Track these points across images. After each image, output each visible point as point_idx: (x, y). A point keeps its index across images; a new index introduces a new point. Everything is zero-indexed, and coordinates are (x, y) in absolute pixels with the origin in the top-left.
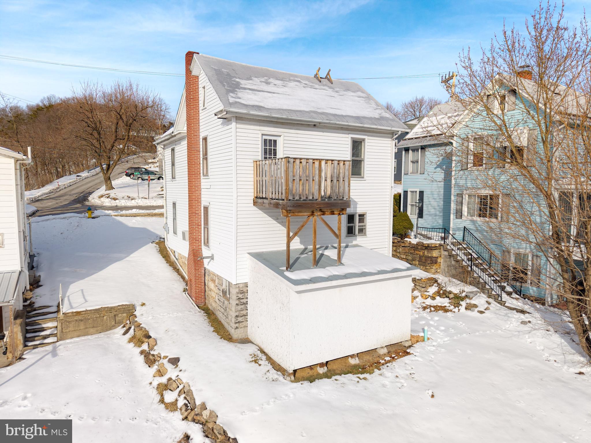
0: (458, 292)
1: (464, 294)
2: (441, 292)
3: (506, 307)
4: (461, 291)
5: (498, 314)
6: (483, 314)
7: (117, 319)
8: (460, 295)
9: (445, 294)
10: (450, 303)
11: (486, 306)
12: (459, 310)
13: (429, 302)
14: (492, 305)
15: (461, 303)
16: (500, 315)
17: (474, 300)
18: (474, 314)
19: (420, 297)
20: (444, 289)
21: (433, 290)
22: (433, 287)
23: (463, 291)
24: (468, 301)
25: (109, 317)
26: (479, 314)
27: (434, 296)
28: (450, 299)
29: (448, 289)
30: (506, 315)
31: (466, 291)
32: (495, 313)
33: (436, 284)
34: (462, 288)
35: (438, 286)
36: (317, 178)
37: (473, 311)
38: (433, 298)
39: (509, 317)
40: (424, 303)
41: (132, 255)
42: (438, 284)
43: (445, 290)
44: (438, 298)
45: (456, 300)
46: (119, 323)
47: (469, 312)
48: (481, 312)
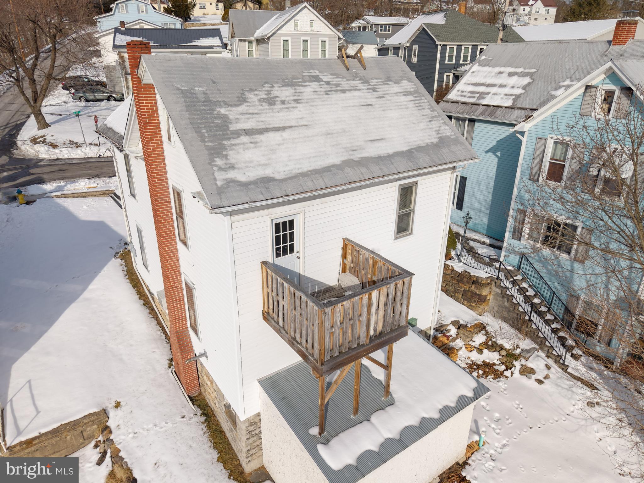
0: (511, 347)
1: (518, 351)
2: (490, 343)
3: (570, 374)
4: (515, 346)
5: (560, 386)
6: (542, 386)
7: (85, 434)
8: (514, 352)
9: (494, 347)
10: (499, 360)
11: (546, 372)
12: (512, 373)
13: (475, 356)
14: (552, 370)
15: (515, 363)
16: (562, 387)
17: (531, 362)
18: (530, 383)
19: (464, 348)
20: (494, 340)
21: (480, 339)
22: (480, 335)
23: (518, 347)
24: (523, 362)
25: (74, 436)
26: (536, 384)
27: (481, 348)
28: (500, 355)
29: (500, 342)
30: (569, 389)
31: (522, 347)
32: (557, 385)
33: (483, 332)
34: (516, 341)
35: (486, 335)
36: (364, 318)
37: (530, 378)
38: (480, 351)
39: (573, 392)
40: (469, 358)
41: (91, 287)
42: (486, 331)
43: (495, 343)
44: (485, 351)
45: (508, 359)
46: (90, 438)
47: (524, 380)
48: (540, 382)
